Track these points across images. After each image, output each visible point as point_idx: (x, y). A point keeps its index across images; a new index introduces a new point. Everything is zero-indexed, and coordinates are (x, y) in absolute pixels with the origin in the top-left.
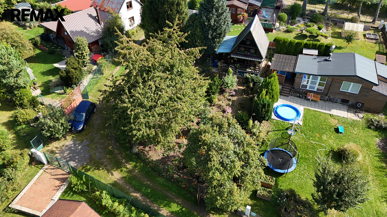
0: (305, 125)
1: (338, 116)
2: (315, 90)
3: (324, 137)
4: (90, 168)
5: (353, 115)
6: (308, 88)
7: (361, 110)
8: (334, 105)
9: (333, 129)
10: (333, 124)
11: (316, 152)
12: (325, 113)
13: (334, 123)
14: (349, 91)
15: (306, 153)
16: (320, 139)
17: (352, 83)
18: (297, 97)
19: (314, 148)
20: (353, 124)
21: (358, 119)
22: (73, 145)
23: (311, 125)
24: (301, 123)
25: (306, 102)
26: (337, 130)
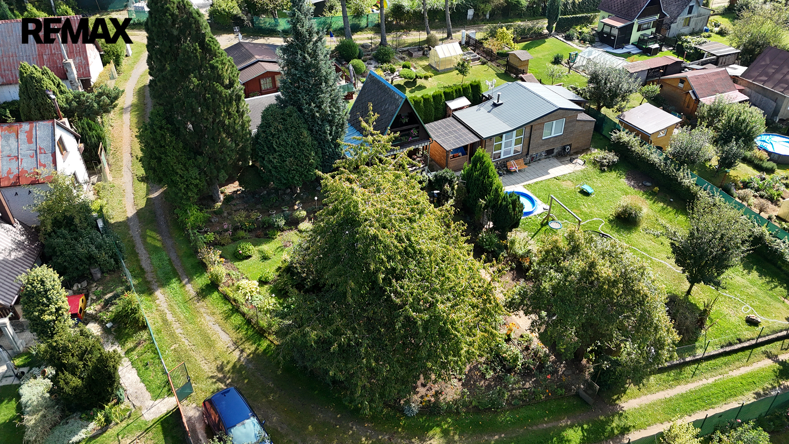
1: (565, 176)
3: (585, 209)
5: (572, 165)
9: (580, 195)
10: (572, 188)
14: (553, 135)
16: (585, 214)
17: (555, 122)
21: (583, 168)
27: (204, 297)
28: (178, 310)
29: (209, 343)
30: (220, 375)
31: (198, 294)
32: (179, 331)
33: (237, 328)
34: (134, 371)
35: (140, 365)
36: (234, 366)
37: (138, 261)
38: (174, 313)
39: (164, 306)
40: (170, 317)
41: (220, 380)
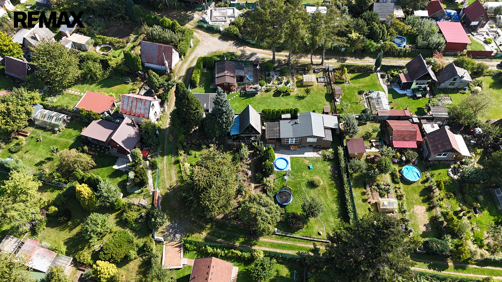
0: (292, 169)
1: (309, 157)
2: (294, 143)
3: (304, 174)
4: (189, 235)
5: (316, 153)
6: (289, 143)
7: (320, 149)
8: (306, 149)
9: (307, 168)
10: (307, 164)
11: (301, 185)
12: (302, 157)
13: (307, 162)
14: (312, 141)
15: (296, 188)
16: (302, 177)
17: (312, 138)
18: (285, 149)
19: (299, 183)
20: (316, 160)
21: (319, 156)
22: (171, 225)
23: (295, 168)
24: (290, 170)
25: (290, 152)
26: (309, 167)
27: (175, 164)
28: (168, 166)
29: (171, 179)
30: (170, 188)
31: (174, 162)
32: (165, 172)
33: (179, 177)
34: (152, 180)
35: (154, 178)
36: (173, 187)
37: (164, 145)
38: (166, 166)
39: (165, 163)
40: (165, 167)
41: (169, 189)
